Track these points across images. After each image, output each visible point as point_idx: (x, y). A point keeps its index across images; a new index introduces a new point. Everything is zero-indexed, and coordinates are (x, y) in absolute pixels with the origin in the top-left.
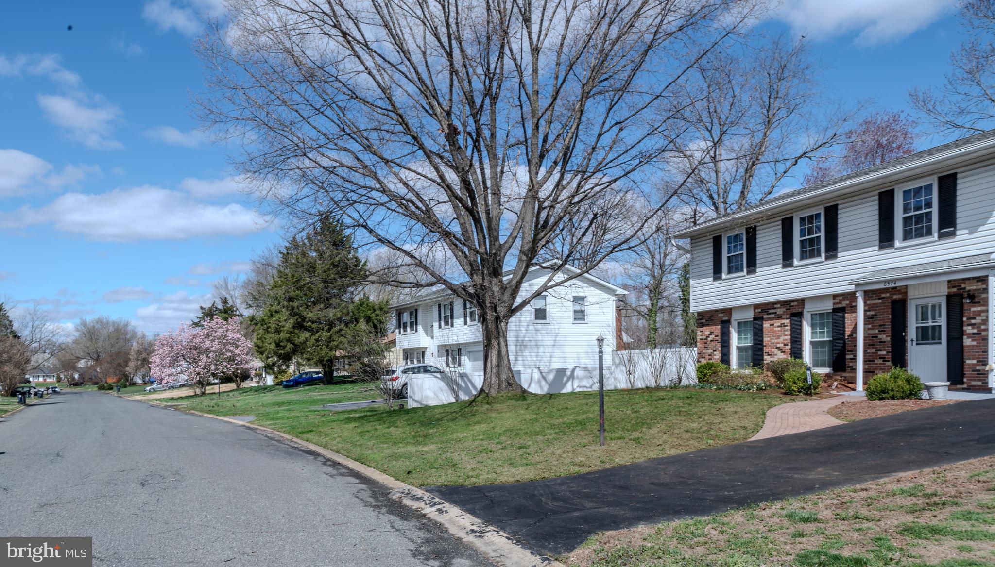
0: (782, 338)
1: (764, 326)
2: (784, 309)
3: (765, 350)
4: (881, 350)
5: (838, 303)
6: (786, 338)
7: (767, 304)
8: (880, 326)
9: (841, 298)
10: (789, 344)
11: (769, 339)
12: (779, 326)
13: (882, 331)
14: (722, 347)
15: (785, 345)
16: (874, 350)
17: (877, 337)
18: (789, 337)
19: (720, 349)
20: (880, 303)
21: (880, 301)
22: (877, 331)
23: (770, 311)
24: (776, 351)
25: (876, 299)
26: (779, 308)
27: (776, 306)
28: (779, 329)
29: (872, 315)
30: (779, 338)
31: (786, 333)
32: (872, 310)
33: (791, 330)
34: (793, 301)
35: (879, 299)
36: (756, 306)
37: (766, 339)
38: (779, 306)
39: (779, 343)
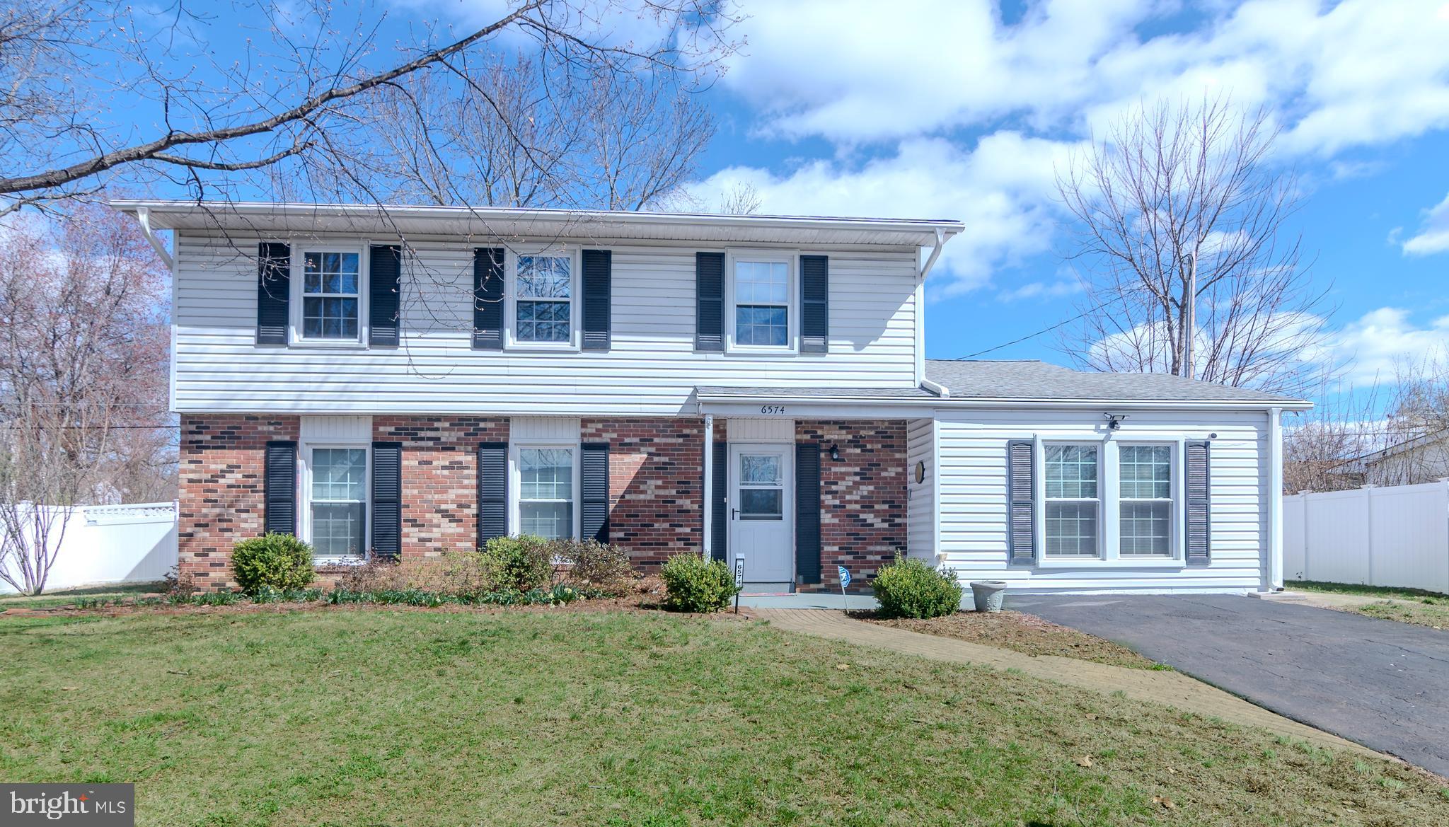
0: (452, 494)
1: (404, 463)
2: (462, 434)
3: (405, 514)
4: (681, 526)
5: (591, 435)
6: (466, 492)
7: (415, 418)
8: (679, 483)
9: (600, 426)
10: (474, 506)
11: (416, 492)
12: (444, 468)
13: (683, 492)
14: (268, 502)
15: (460, 506)
16: (667, 525)
17: (674, 502)
18: (474, 491)
19: (261, 506)
20: (680, 444)
21: (680, 440)
22: (674, 492)
23: (422, 434)
24: (437, 518)
25: (672, 436)
26: (445, 429)
27: (436, 425)
28: (446, 472)
29: (664, 463)
30: (446, 492)
31: (466, 482)
32: (665, 455)
33: (478, 477)
34: (484, 419)
35: (678, 436)
36: (379, 420)
37: (407, 492)
38: (447, 425)
39: (446, 502)
